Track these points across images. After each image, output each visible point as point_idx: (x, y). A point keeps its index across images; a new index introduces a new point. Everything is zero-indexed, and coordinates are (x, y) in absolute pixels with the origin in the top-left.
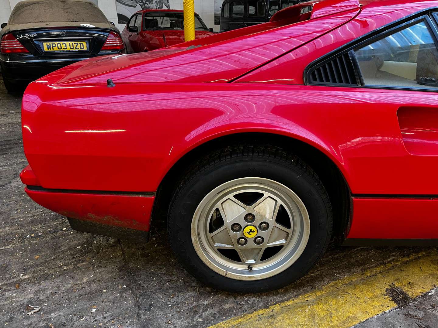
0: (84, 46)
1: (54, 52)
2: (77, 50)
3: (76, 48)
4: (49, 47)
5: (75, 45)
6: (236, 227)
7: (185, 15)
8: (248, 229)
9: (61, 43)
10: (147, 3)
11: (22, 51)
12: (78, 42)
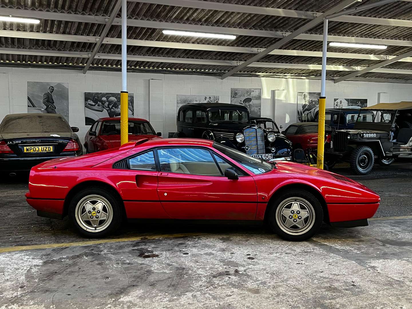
0: (51, 149)
1: (30, 153)
2: (46, 152)
3: (45, 150)
4: (27, 150)
5: (45, 149)
6: (90, 212)
7: (121, 130)
8: (93, 212)
9: (36, 147)
10: (113, 108)
11: (9, 152)
12: (48, 147)
